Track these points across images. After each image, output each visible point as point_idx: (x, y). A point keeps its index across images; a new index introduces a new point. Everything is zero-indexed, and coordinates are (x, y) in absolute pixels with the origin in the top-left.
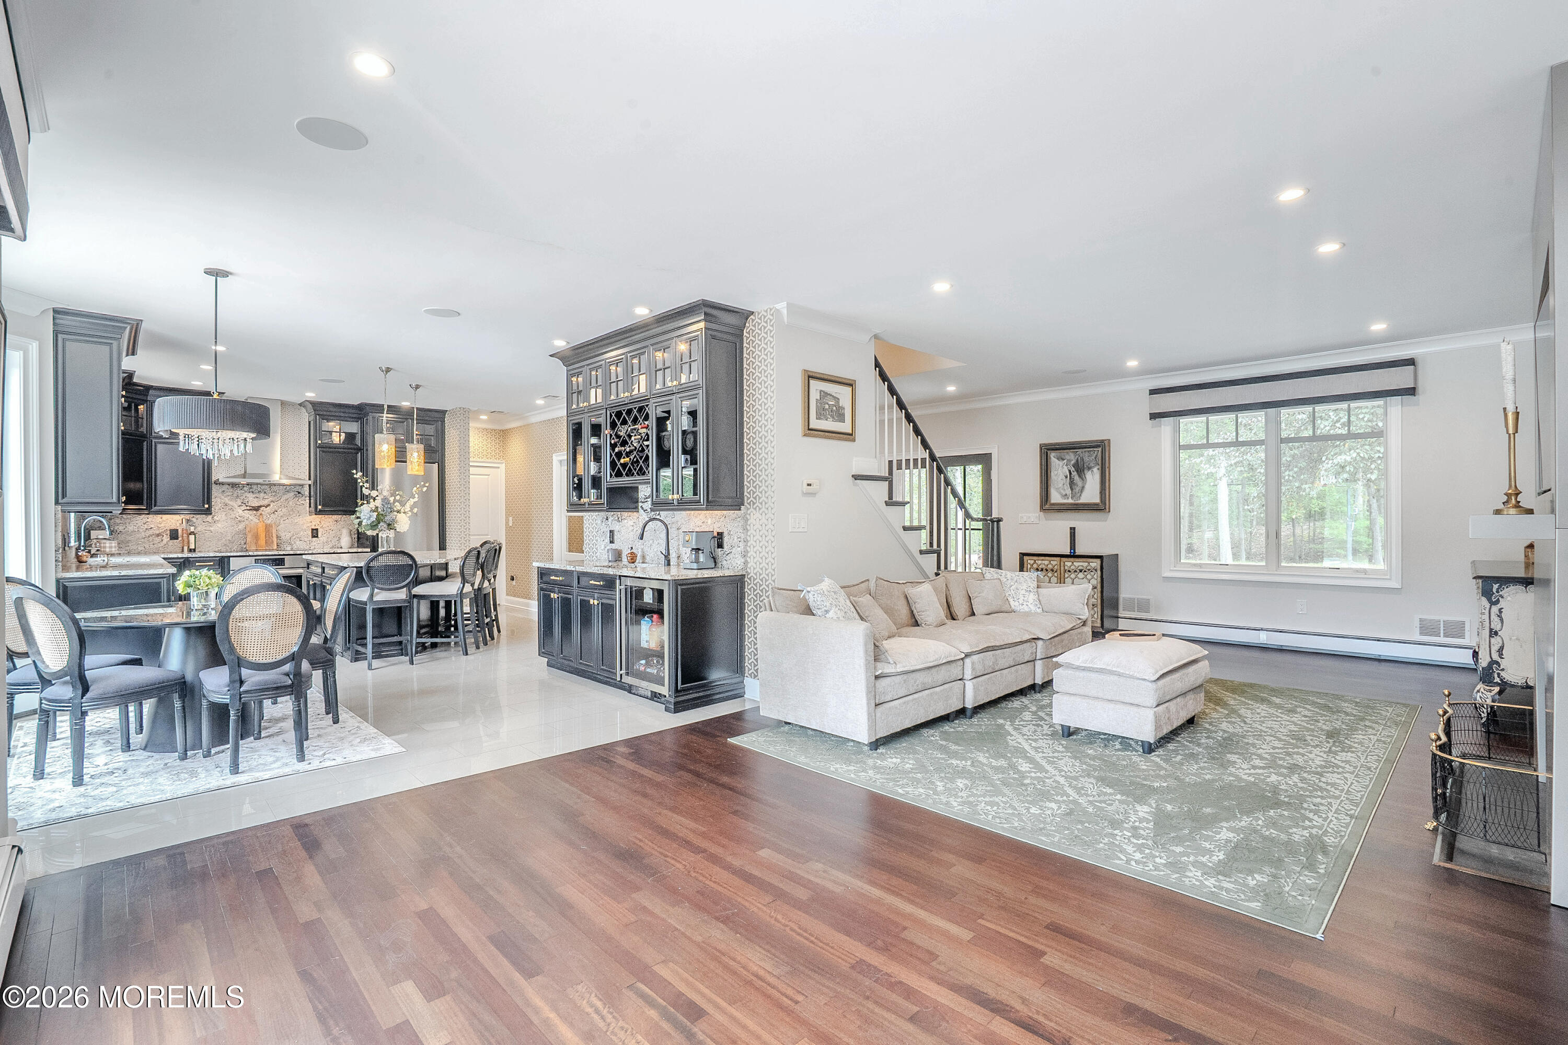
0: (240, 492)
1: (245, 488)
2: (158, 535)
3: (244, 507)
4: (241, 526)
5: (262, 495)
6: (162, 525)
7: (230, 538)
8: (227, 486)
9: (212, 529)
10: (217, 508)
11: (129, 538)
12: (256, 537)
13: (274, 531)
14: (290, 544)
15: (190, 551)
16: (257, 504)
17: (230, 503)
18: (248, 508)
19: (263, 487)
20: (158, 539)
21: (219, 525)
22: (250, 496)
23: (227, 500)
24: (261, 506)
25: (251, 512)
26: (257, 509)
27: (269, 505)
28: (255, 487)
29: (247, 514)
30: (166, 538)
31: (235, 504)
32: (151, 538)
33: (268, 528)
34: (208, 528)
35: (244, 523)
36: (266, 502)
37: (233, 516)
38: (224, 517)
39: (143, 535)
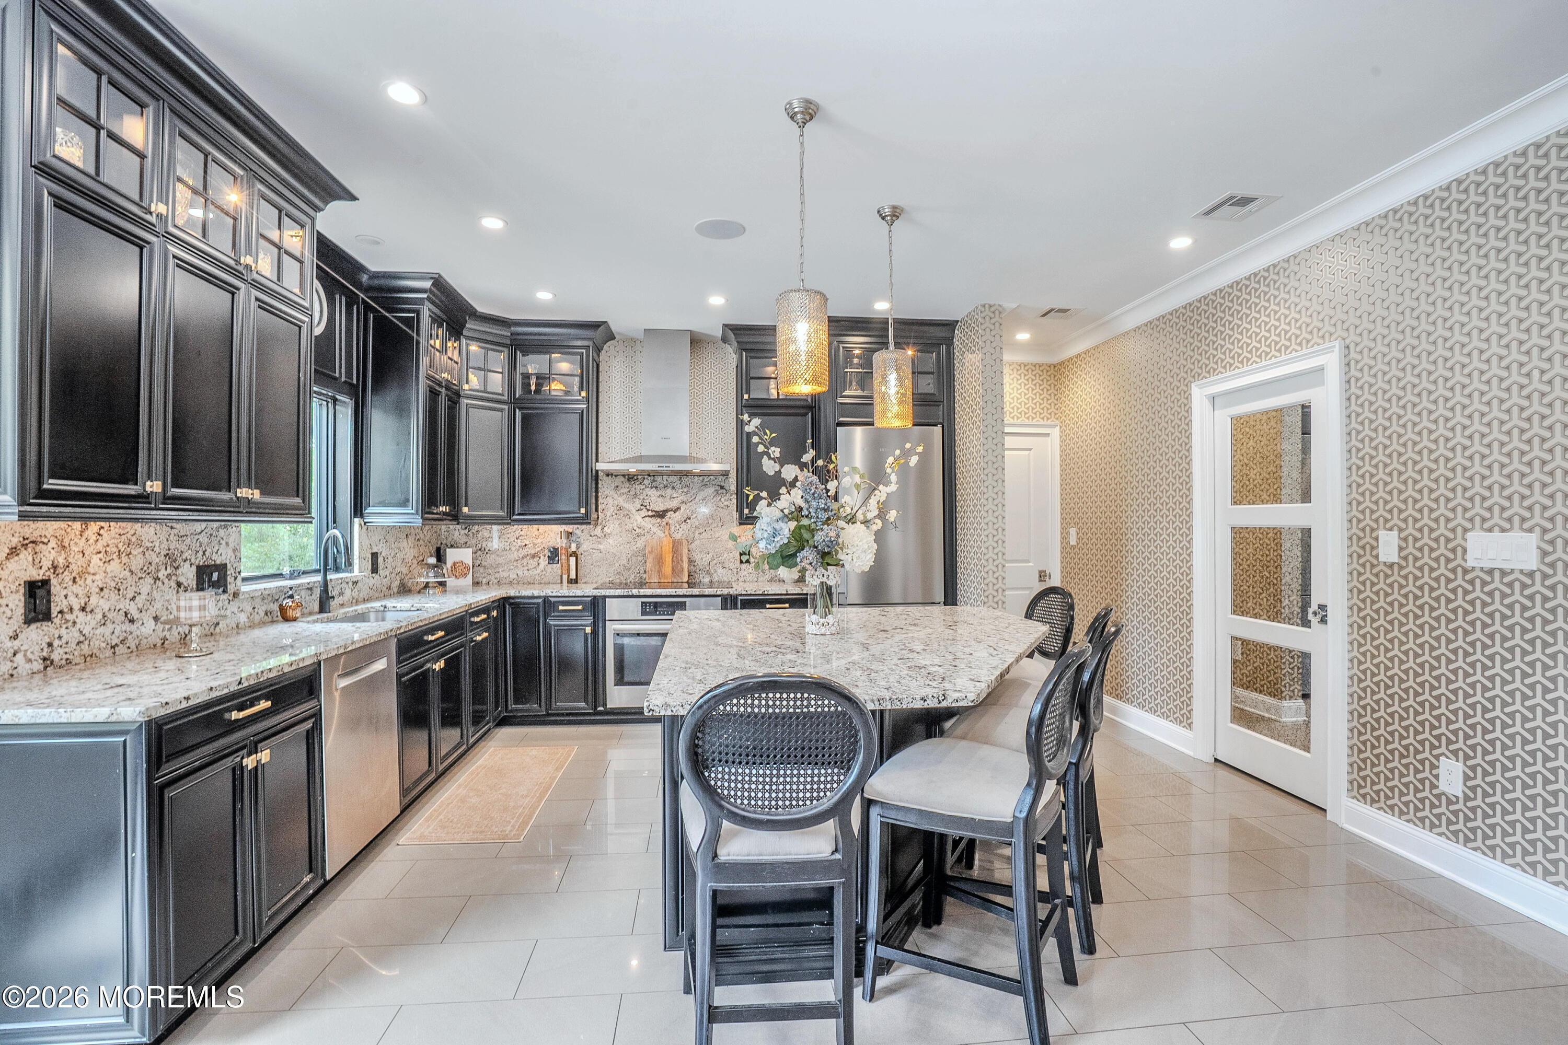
0: (638, 487)
1: (646, 482)
2: (534, 556)
3: (644, 513)
4: (640, 543)
5: (669, 491)
6: (539, 541)
7: (625, 562)
8: (622, 479)
9: (601, 547)
10: (608, 514)
11: (500, 560)
12: (660, 561)
13: (685, 551)
14: (709, 573)
15: (570, 581)
16: (660, 507)
17: (626, 505)
18: (650, 513)
19: (671, 479)
20: (533, 563)
21: (611, 541)
22: (653, 493)
23: (621, 501)
24: (666, 511)
25: (654, 520)
26: (661, 515)
27: (678, 508)
28: (659, 479)
29: (649, 524)
30: (544, 561)
31: (632, 507)
32: (525, 561)
33: (676, 546)
34: (596, 546)
35: (643, 539)
36: (674, 504)
37: (630, 526)
38: (617, 529)
39: (515, 555)
